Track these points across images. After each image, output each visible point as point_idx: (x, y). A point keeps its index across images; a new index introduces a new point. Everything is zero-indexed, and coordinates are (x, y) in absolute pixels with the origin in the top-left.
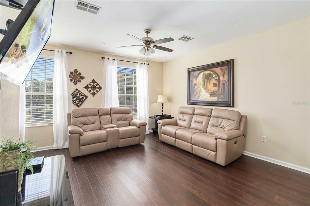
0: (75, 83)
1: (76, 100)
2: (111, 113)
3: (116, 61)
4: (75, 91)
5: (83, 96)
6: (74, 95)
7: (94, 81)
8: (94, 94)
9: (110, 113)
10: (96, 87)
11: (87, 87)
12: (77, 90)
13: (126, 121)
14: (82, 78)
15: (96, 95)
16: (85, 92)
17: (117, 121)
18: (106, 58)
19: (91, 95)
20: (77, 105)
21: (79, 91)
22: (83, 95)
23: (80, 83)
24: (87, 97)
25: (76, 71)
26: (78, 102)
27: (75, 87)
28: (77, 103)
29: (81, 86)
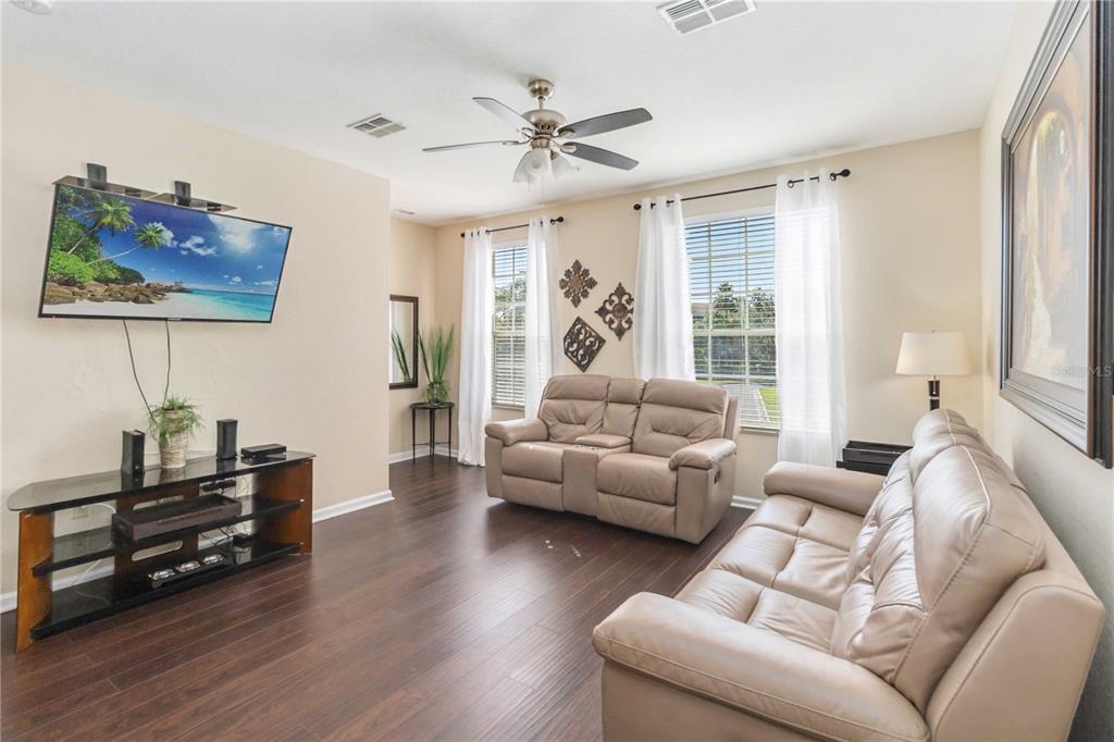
0: (576, 302)
1: (577, 350)
2: (641, 398)
3: (678, 205)
4: (575, 325)
5: (592, 339)
6: (572, 337)
7: (620, 291)
8: (620, 332)
9: (638, 397)
10: (626, 308)
11: (602, 312)
12: (578, 320)
13: (685, 436)
14: (592, 284)
15: (627, 334)
16: (598, 325)
17: (650, 429)
18: (646, 203)
19: (613, 334)
20: (578, 364)
21: (584, 325)
22: (593, 334)
23: (586, 300)
24: (602, 341)
25: (577, 265)
26: (582, 356)
27: (575, 313)
28: (580, 357)
29: (588, 310)
